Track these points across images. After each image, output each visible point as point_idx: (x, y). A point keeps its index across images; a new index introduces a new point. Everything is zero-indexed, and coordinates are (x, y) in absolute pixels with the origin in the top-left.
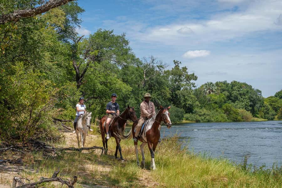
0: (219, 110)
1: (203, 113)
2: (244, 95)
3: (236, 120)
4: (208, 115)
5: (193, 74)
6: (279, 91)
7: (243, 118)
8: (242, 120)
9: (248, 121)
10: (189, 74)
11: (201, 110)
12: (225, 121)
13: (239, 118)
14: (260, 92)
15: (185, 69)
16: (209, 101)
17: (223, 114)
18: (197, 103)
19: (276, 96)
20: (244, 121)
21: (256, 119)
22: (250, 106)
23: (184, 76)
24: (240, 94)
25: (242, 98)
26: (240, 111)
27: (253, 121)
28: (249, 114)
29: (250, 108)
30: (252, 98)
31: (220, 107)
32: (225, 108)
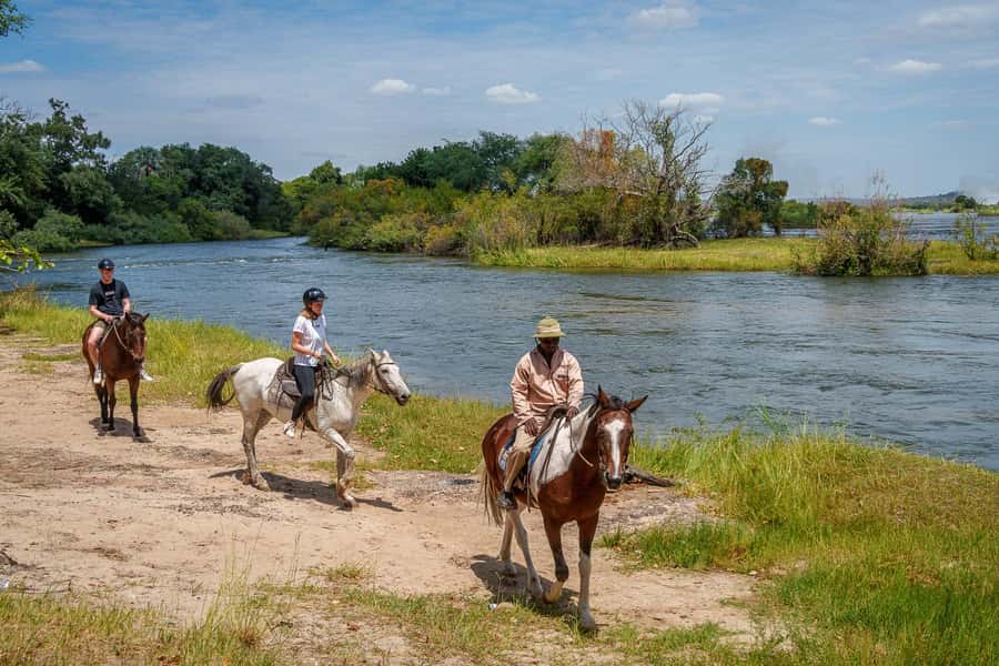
0: (170, 215)
1: (130, 223)
2: (231, 176)
3: (209, 238)
4: (143, 227)
5: (100, 135)
6: (320, 165)
7: (226, 233)
8: (225, 236)
9: (238, 239)
10: (89, 133)
11: (125, 217)
12: (185, 241)
13: (218, 232)
14: (269, 169)
15: (78, 121)
16: (147, 191)
17: (179, 225)
18: (116, 198)
19: (313, 177)
20: (229, 239)
21: (259, 232)
22: (247, 202)
23: (77, 139)
24: (223, 176)
25: (226, 184)
26: (220, 215)
27: (251, 238)
28: (240, 222)
29: (247, 208)
30: (251, 184)
31: (173, 207)
32: (185, 210)
